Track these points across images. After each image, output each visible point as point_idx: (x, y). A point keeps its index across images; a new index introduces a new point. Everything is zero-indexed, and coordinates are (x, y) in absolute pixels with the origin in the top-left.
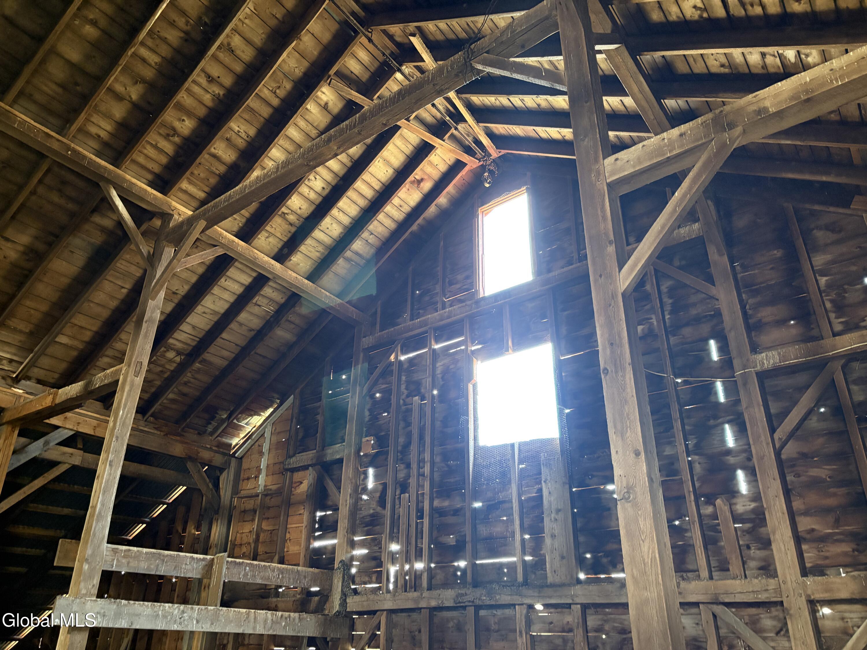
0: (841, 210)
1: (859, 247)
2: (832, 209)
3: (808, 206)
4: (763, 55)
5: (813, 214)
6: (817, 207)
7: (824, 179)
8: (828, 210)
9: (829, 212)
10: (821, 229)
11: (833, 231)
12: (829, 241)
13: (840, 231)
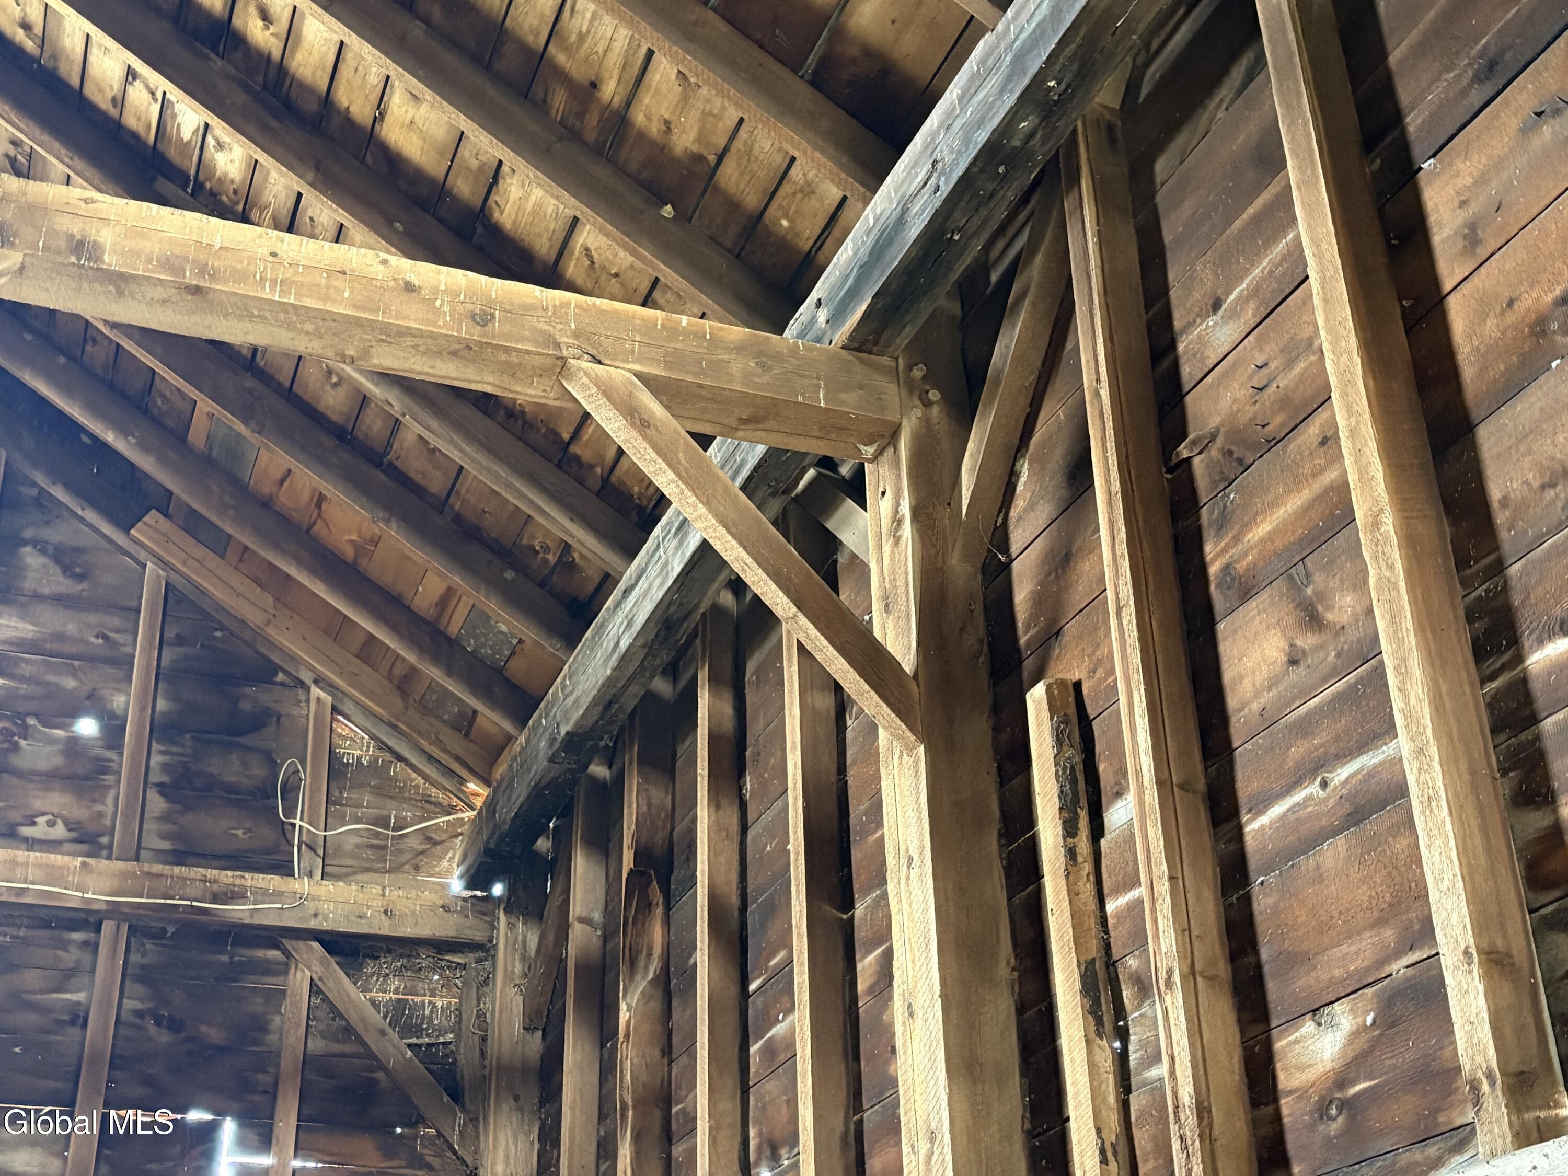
0: (107, 529)
1: (105, 637)
2: (90, 515)
3: (40, 478)
4: (131, 74)
5: (42, 501)
6: (59, 493)
7: (110, 437)
8: (80, 512)
9: (81, 520)
10: (43, 551)
11: (67, 570)
12: (46, 591)
13: (81, 578)
